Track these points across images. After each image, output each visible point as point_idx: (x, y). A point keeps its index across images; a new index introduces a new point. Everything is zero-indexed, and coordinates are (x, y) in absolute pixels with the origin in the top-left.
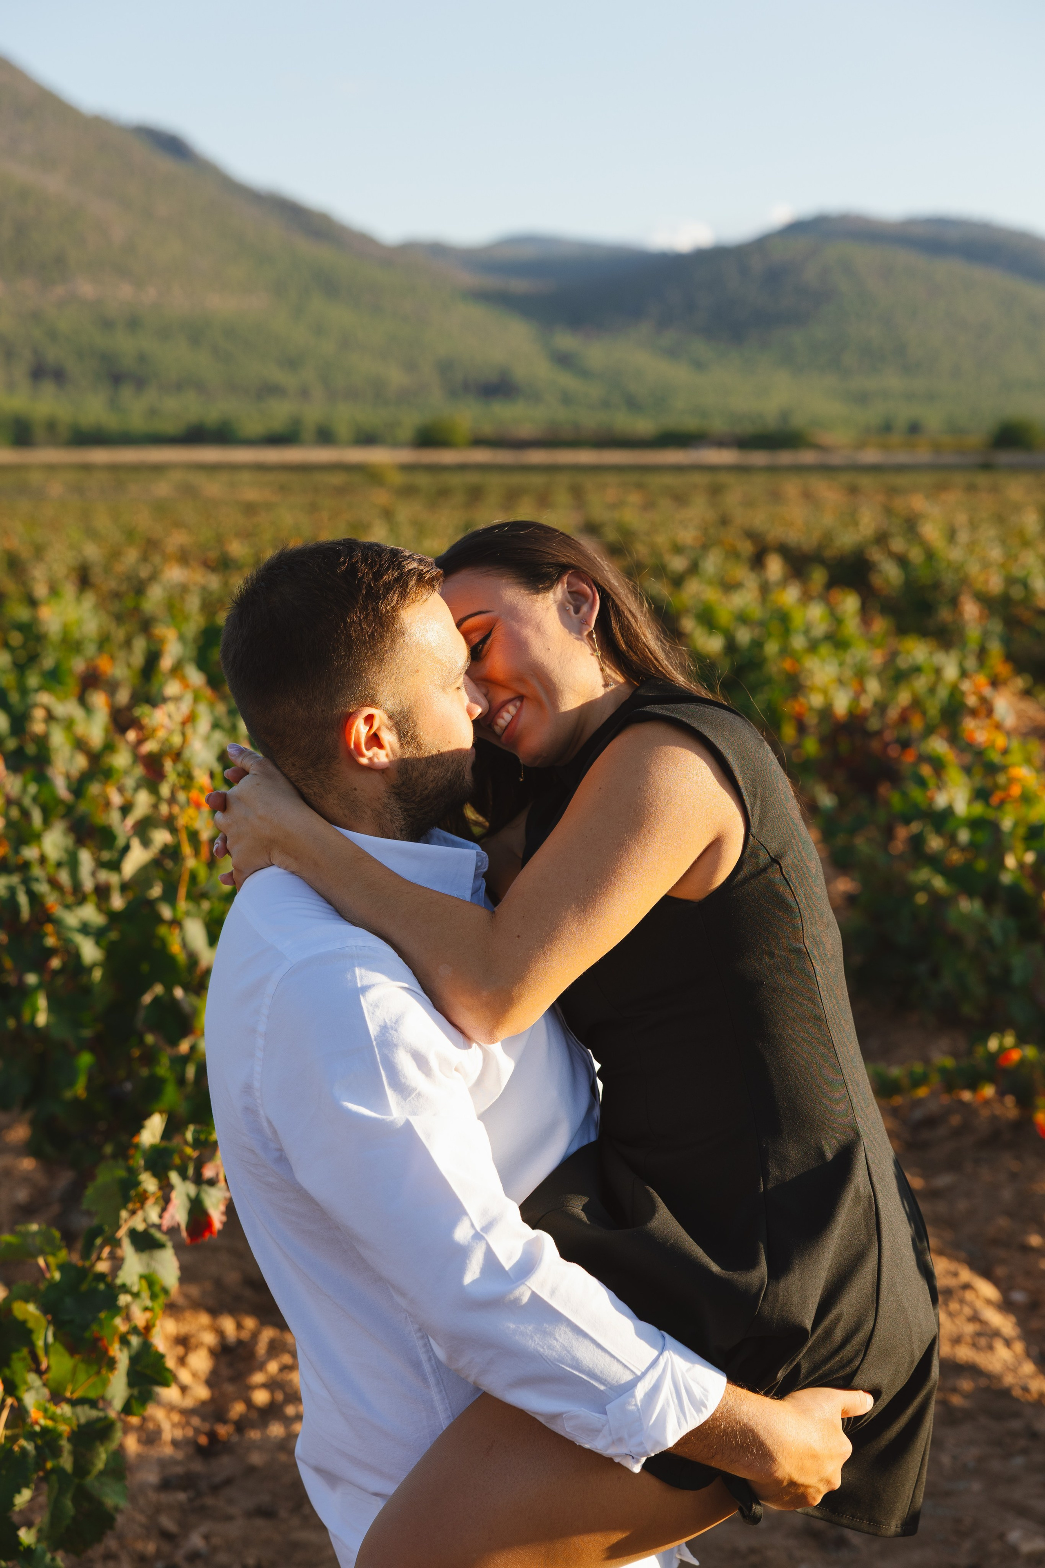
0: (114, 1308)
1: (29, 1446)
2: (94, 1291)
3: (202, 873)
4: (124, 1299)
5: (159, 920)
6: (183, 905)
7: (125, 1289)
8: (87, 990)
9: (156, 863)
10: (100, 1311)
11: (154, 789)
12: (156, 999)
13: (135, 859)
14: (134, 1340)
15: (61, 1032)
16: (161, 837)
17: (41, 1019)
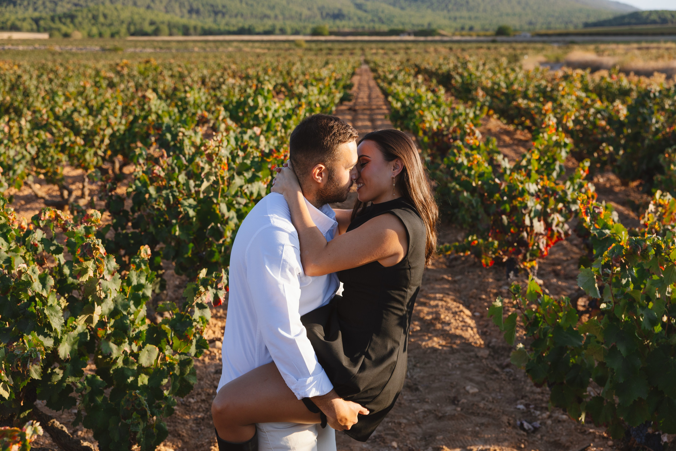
0: (192, 326)
1: (165, 368)
2: (186, 321)
3: (226, 189)
4: (194, 324)
5: (213, 203)
6: (220, 199)
7: (195, 320)
8: (191, 223)
9: (212, 186)
10: (187, 328)
11: (210, 164)
12: (212, 227)
13: (205, 184)
14: (198, 336)
15: (183, 238)
16: (213, 178)
17: (177, 233)
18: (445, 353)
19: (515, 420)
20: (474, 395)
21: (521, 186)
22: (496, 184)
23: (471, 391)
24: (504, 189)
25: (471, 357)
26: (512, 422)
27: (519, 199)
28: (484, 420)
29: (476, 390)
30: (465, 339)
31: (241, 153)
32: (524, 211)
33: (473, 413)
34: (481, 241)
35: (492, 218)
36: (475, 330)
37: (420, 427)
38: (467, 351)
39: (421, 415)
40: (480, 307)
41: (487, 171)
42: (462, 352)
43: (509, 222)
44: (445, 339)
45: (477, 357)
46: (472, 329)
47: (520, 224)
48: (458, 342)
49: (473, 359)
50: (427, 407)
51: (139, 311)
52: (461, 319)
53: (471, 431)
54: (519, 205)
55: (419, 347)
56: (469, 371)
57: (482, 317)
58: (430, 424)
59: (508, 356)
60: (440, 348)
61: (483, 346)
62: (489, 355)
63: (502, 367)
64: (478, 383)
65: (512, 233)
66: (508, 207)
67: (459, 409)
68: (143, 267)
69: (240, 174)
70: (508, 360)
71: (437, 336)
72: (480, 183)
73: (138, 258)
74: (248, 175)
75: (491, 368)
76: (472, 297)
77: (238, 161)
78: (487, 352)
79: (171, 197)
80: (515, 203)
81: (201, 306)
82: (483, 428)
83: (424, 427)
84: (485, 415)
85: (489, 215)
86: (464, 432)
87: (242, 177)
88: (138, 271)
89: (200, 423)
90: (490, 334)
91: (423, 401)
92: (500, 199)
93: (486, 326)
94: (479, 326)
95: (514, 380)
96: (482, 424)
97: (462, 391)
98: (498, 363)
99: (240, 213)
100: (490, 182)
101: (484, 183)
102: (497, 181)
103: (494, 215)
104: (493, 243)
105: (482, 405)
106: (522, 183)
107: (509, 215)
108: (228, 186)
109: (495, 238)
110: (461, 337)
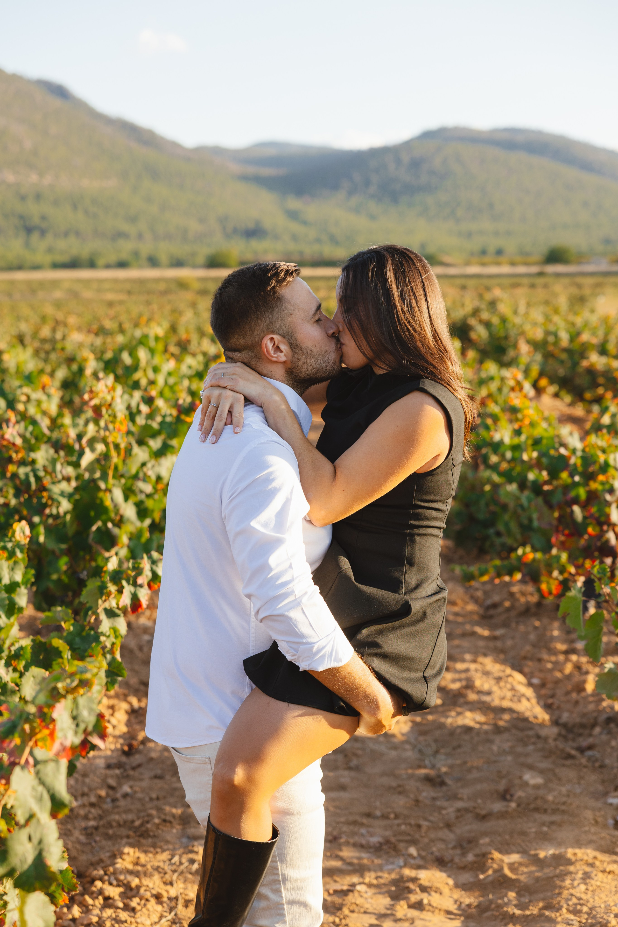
0: (98, 643)
2: (88, 635)
3: (121, 465)
4: (102, 639)
5: (99, 489)
6: (111, 481)
7: (103, 634)
8: (63, 525)
9: (98, 461)
10: (92, 643)
11: (97, 423)
12: (99, 529)
13: (88, 458)
14: (109, 656)
15: (52, 545)
16: (100, 447)
17: (42, 539)
18: (486, 732)
19: (606, 819)
20: (537, 787)
21: (602, 458)
22: (562, 457)
23: (532, 782)
24: (575, 465)
25: (528, 737)
26: (600, 820)
27: (601, 478)
28: (554, 818)
29: (539, 780)
30: (518, 713)
31: (145, 409)
32: (608, 497)
33: (537, 810)
34: (539, 555)
35: (556, 514)
36: (534, 701)
37: (451, 831)
38: (522, 730)
39: (453, 816)
40: (541, 671)
41: (545, 435)
42: (514, 731)
43: (585, 518)
44: (485, 714)
45: (538, 737)
46: (528, 700)
47: (603, 519)
48: (506, 717)
49: (533, 740)
50: (460, 804)
51: (12, 625)
52: (509, 686)
53: (536, 832)
54: (600, 487)
55: (442, 726)
56: (527, 755)
57: (543, 685)
58: (468, 828)
59: (590, 735)
60: (477, 726)
61: (548, 723)
62: (560, 735)
63: (581, 750)
64: (542, 772)
65: (590, 535)
66: (582, 492)
67: (513, 805)
68: (19, 555)
69: (141, 443)
70: (591, 740)
71: (471, 710)
72: (535, 454)
73: (11, 541)
74: (155, 444)
75: (562, 751)
76: (525, 658)
77: (140, 421)
78: (555, 730)
79: (32, 480)
80: (594, 485)
81: (111, 614)
82: (554, 827)
83: (458, 831)
84: (555, 811)
85: (551, 507)
86: (523, 833)
87: (144, 448)
88: (11, 562)
89: (91, 834)
90: (559, 708)
91: (455, 797)
92: (569, 481)
93: (552, 696)
94: (539, 697)
95: (602, 766)
96: (553, 823)
97: (517, 781)
98: (575, 745)
99: (142, 507)
100: (552, 452)
101: (542, 455)
102: (562, 451)
103: (560, 507)
104: (558, 557)
105: (550, 798)
106: (604, 451)
107: (584, 506)
108: (124, 461)
109: (563, 546)
110: (510, 710)
